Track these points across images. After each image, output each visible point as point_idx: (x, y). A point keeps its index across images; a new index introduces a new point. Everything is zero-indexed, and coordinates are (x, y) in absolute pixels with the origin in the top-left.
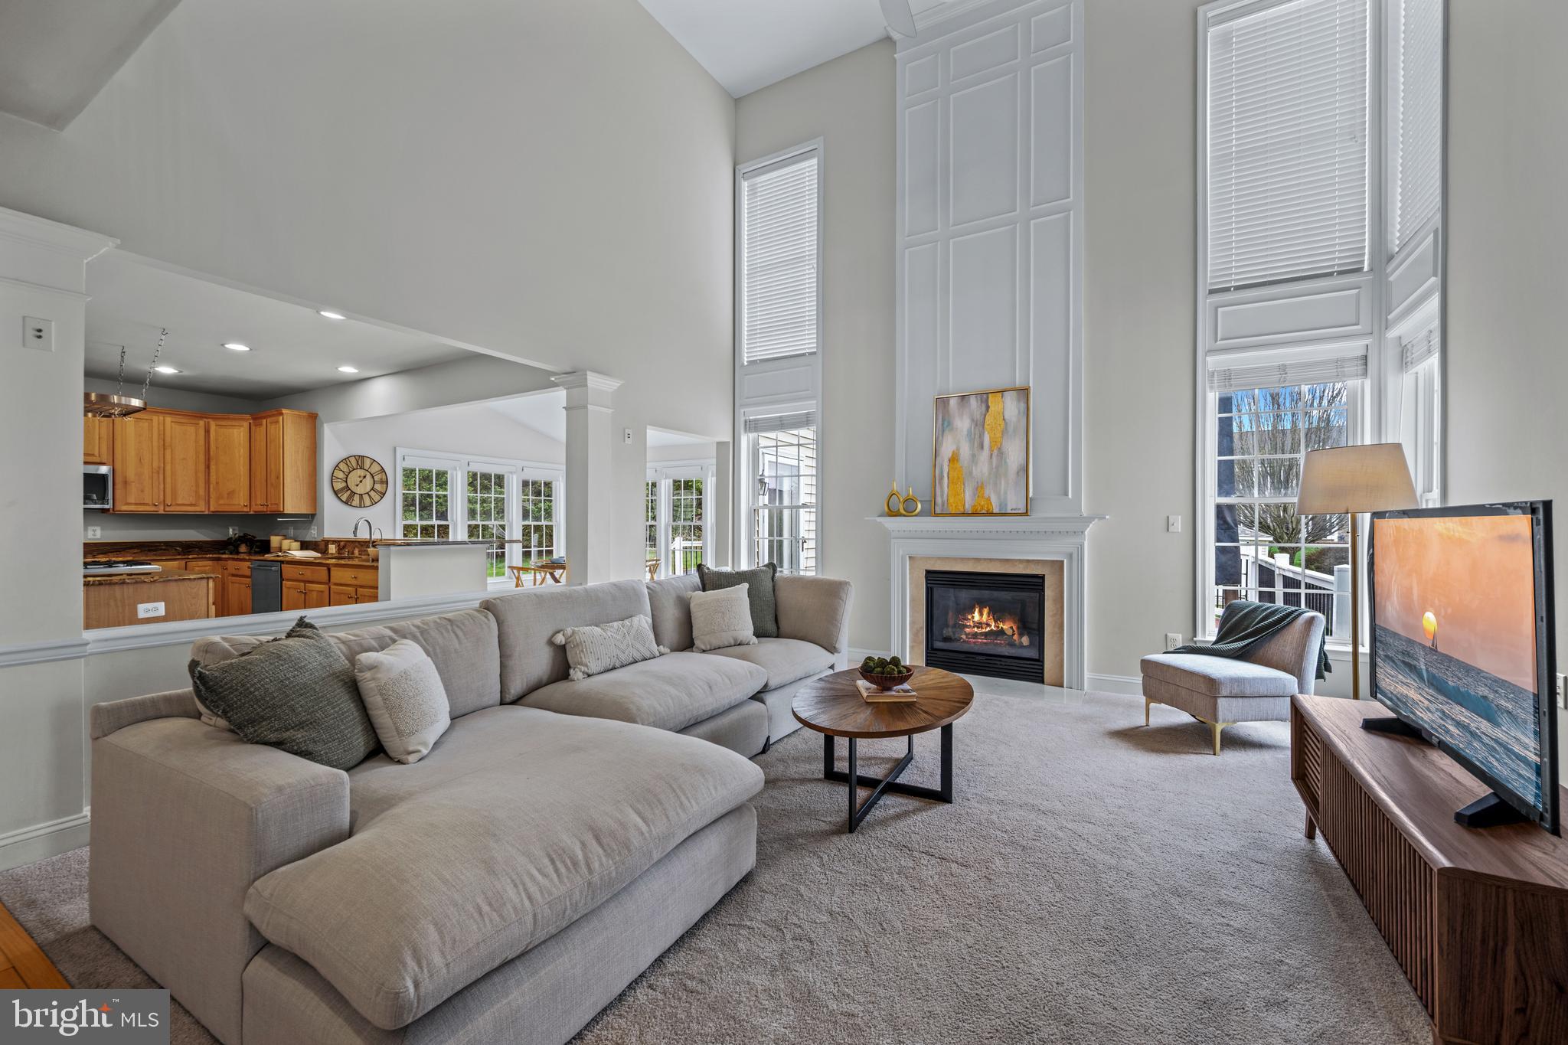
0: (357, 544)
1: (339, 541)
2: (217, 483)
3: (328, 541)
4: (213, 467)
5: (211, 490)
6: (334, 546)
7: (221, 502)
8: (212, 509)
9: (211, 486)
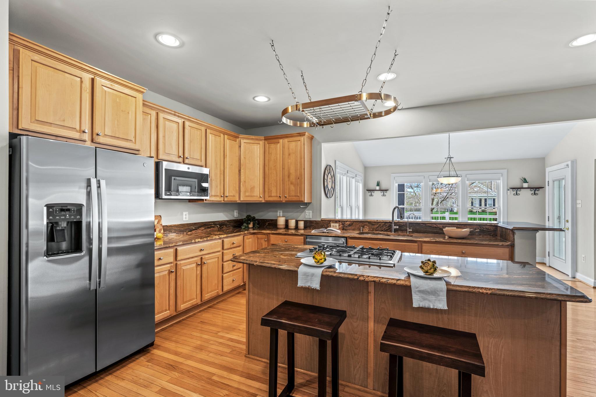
0: (367, 223)
1: (345, 221)
2: (245, 182)
3: (330, 221)
4: (242, 171)
5: (241, 186)
6: (337, 225)
7: (247, 194)
8: (242, 199)
9: (241, 183)
